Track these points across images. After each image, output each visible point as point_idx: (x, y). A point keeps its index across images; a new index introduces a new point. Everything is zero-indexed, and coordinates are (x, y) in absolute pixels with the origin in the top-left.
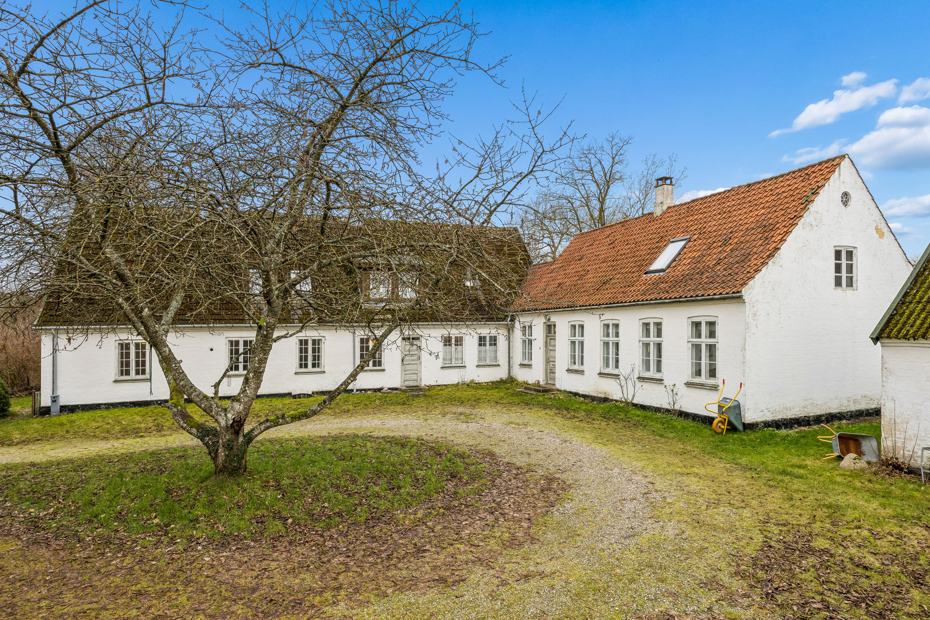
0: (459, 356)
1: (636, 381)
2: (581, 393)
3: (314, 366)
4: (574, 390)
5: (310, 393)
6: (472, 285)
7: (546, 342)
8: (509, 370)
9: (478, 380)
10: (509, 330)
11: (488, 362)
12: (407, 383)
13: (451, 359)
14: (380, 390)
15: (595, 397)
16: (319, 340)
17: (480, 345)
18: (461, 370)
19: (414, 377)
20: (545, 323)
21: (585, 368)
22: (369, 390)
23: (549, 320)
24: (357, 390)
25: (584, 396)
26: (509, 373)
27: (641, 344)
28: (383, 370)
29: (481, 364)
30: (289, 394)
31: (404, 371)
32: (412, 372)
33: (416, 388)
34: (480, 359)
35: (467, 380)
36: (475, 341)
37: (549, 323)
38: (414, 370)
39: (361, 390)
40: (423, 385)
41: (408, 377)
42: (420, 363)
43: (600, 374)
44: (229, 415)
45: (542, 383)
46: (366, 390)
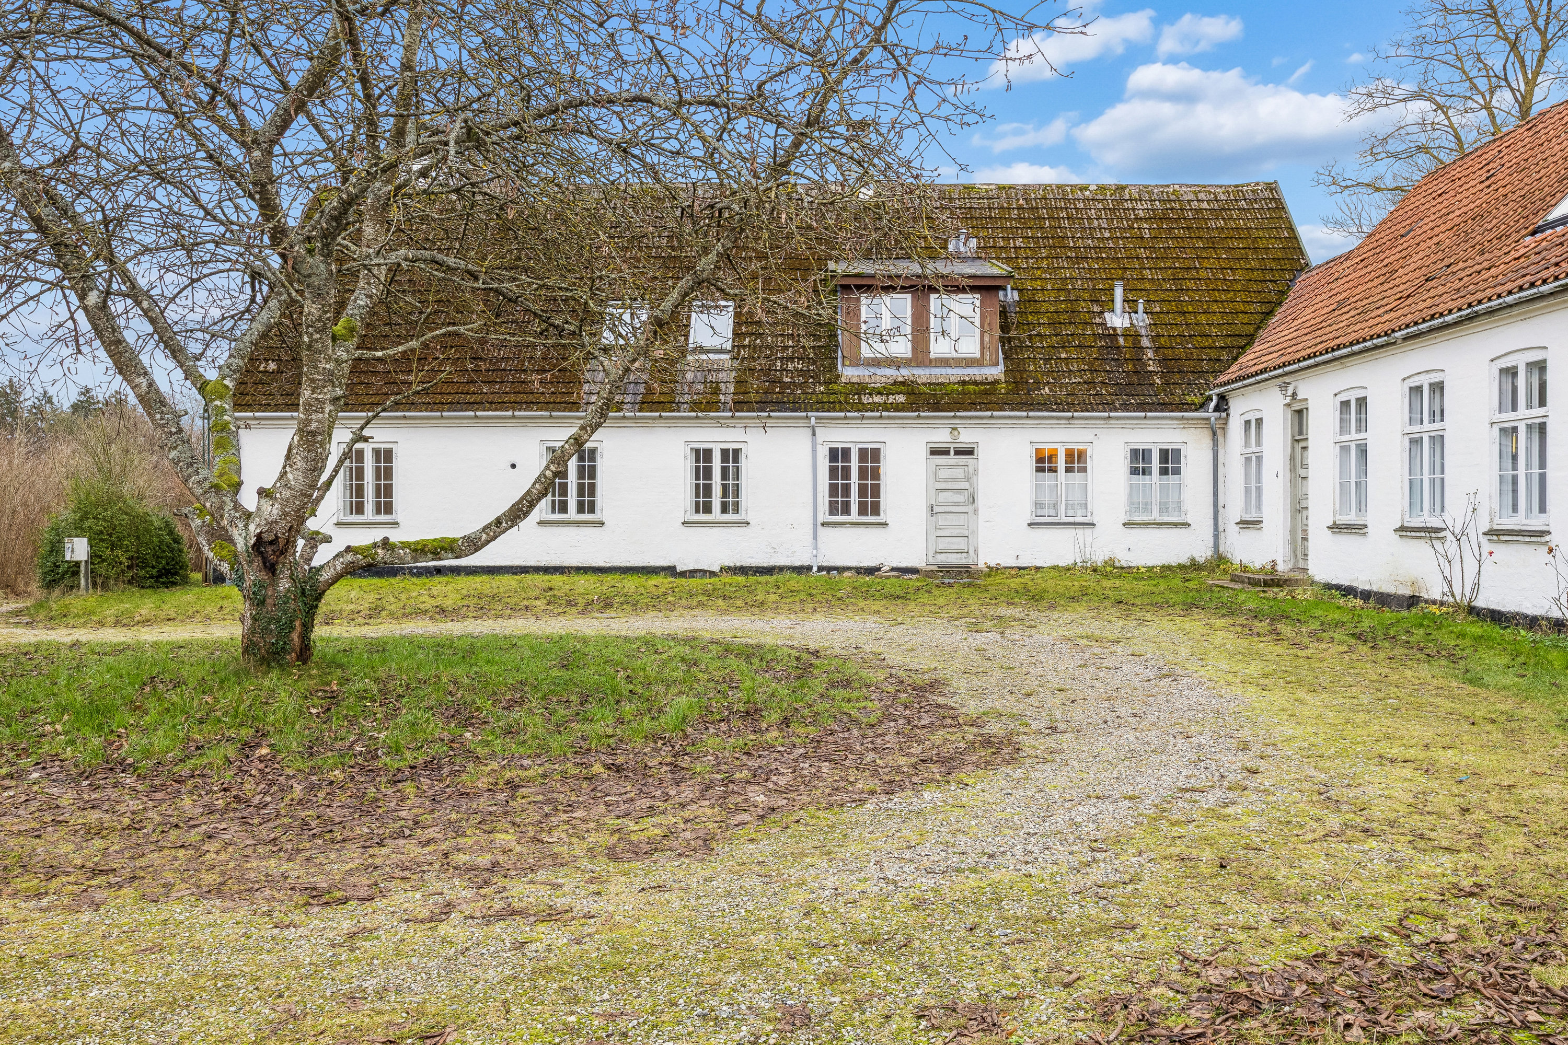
0: (1077, 496)
1: (1484, 540)
2: (1362, 586)
3: (724, 509)
4: (1345, 581)
5: (716, 569)
6: (1127, 324)
7: (1292, 458)
8: (1216, 537)
9: (1124, 558)
10: (1214, 434)
11: (1155, 516)
12: (942, 559)
13: (1055, 506)
14: (871, 571)
15: (1389, 595)
16: (737, 452)
17: (1134, 471)
18: (1080, 531)
19: (961, 544)
20: (1288, 405)
21: (1370, 518)
22: (849, 569)
23: (1294, 395)
24: (820, 569)
25: (1366, 595)
26: (1216, 546)
27: (1496, 428)
28: (884, 525)
29: (1137, 518)
30: (671, 571)
31: (936, 531)
32: (955, 533)
33: (965, 571)
34: (1133, 505)
35: (1099, 558)
36: (1122, 463)
37: (1297, 407)
38: (960, 527)
39: (829, 569)
40: (981, 565)
41: (943, 544)
42: (976, 510)
43: (1402, 530)
44: (252, 527)
45: (1281, 567)
46: (841, 570)
